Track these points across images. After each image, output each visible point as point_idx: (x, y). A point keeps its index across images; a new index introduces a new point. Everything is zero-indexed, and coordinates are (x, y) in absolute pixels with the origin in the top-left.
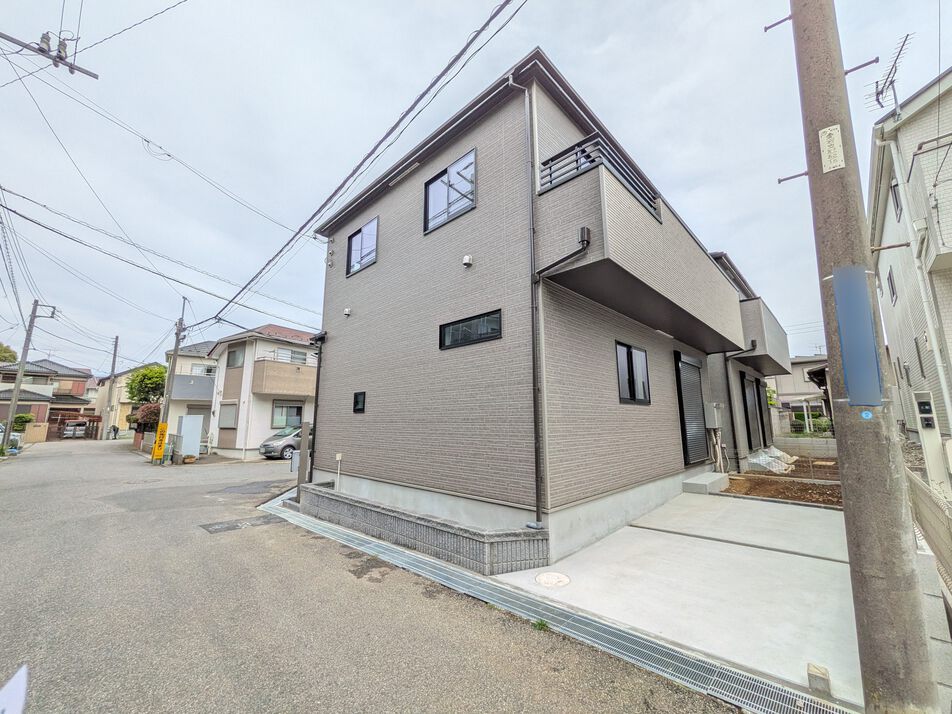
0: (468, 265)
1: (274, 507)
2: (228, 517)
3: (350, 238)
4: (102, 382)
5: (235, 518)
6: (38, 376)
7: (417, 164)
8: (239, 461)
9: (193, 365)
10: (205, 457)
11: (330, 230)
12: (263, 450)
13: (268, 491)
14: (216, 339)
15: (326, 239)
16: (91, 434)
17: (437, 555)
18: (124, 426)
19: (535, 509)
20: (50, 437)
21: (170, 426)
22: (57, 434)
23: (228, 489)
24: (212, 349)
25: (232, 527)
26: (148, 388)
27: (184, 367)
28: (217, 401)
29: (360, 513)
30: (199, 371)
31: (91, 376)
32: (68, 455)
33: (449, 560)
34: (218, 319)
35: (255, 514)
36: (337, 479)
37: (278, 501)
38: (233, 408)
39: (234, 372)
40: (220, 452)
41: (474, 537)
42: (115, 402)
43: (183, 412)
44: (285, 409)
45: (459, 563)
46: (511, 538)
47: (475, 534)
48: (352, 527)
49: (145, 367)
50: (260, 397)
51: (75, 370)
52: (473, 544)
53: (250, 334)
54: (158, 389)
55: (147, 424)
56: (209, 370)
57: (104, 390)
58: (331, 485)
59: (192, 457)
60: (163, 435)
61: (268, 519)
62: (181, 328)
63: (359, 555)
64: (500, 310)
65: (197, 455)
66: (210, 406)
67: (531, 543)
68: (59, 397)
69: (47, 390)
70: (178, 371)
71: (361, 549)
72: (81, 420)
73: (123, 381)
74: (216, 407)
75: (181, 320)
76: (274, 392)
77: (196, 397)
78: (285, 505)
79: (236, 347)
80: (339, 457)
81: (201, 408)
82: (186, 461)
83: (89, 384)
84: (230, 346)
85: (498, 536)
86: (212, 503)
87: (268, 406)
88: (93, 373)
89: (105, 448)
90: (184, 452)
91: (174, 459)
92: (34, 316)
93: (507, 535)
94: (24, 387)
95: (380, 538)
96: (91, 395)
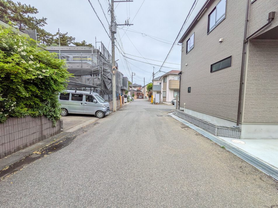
0: (221, 42)
1: (171, 114)
2: (161, 114)
3: (187, 42)
4: (143, 87)
5: (163, 115)
6: (135, 87)
7: (206, 9)
8: (167, 105)
9: (157, 82)
10: (160, 103)
11: (182, 41)
12: (172, 102)
13: (170, 111)
14: (161, 76)
15: (181, 44)
16: (142, 98)
17: (204, 129)
18: (147, 96)
19: (236, 122)
20: (137, 98)
21: (154, 96)
22: (138, 98)
23: (163, 110)
24: (160, 78)
25: (161, 116)
26: (150, 88)
27: (156, 83)
28: (162, 90)
29: (187, 117)
30: (158, 84)
31: (141, 86)
32: (139, 101)
33: (207, 130)
34: (160, 71)
35: (166, 115)
36: (184, 109)
37: (172, 113)
38: (165, 92)
39: (165, 83)
40: (163, 102)
41: (213, 126)
42: (145, 92)
43: (156, 93)
44: (177, 92)
45: (209, 132)
46: (225, 128)
47: (213, 125)
48: (186, 120)
49: (149, 84)
50: (171, 89)
51: (139, 85)
52: (213, 128)
53: (167, 74)
54: (151, 88)
55: (150, 96)
56: (160, 84)
57: (143, 89)
58: (183, 111)
59: (158, 103)
60: (152, 98)
61: (169, 116)
62: (154, 74)
63: (184, 125)
64: (231, 56)
65: (159, 103)
66: (161, 92)
67: (234, 131)
68: (138, 91)
69: (136, 89)
70: (154, 84)
71: (185, 124)
72: (141, 95)
73: (146, 87)
74: (162, 92)
75: (153, 72)
76: (174, 88)
77: (158, 90)
78: (173, 114)
79: (165, 77)
80: (185, 104)
81: (159, 92)
82: (157, 104)
83: (142, 88)
84: (164, 77)
85: (221, 127)
86: (159, 111)
87: (173, 92)
88: (142, 86)
89: (145, 100)
90: (156, 102)
91: (155, 103)
92: (132, 75)
93: (224, 127)
94: (133, 89)
95: (191, 123)
96: (142, 90)
